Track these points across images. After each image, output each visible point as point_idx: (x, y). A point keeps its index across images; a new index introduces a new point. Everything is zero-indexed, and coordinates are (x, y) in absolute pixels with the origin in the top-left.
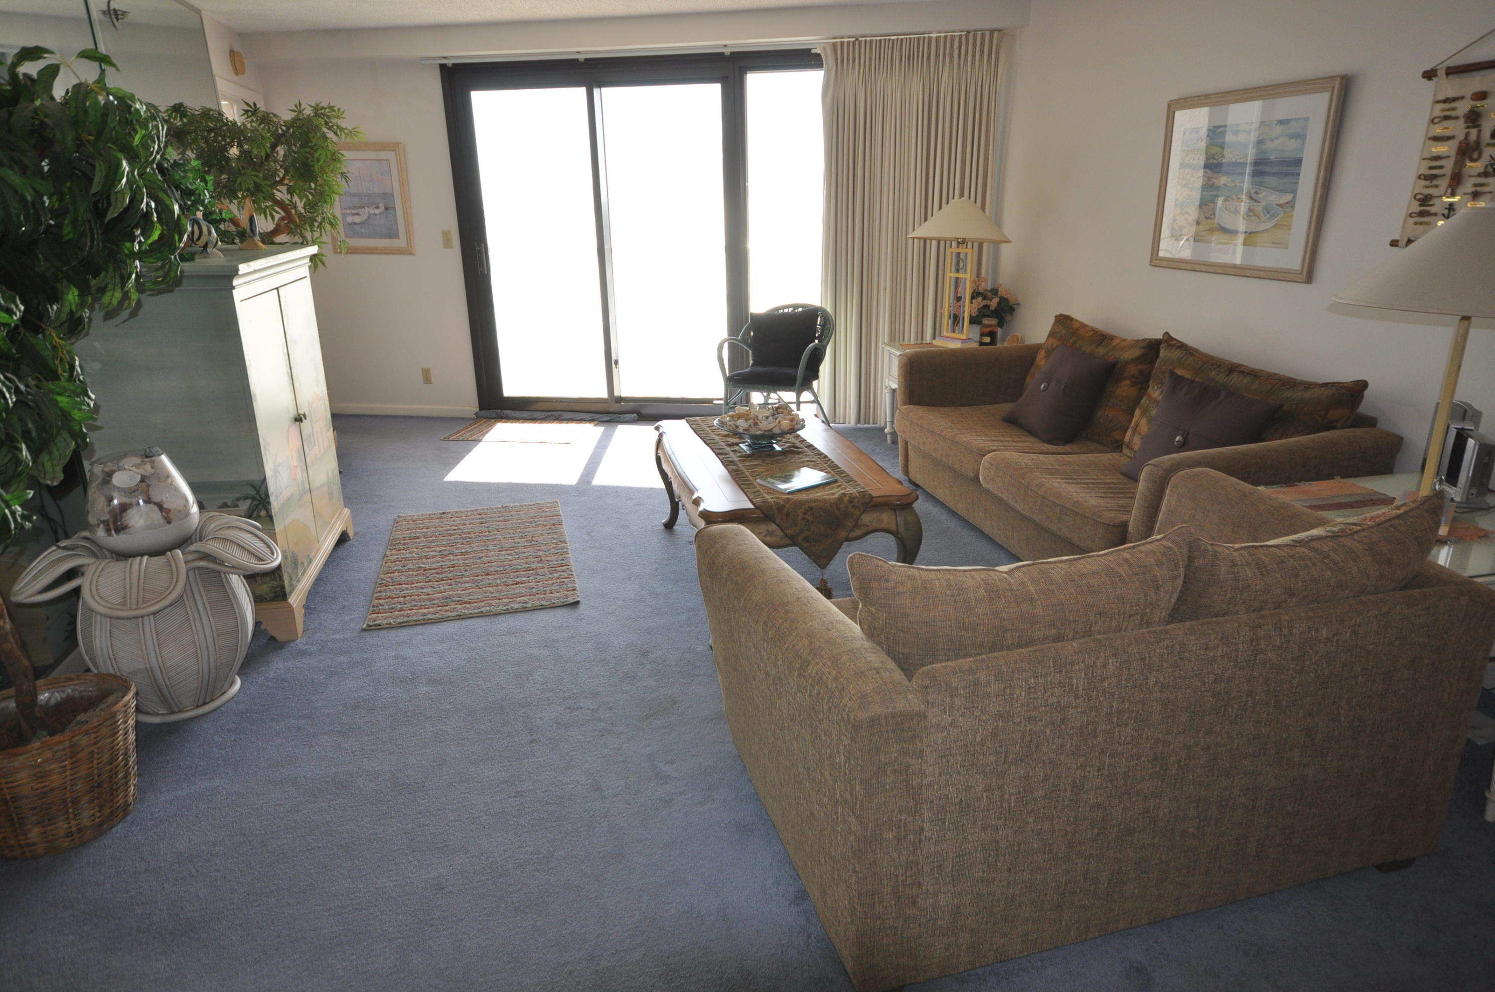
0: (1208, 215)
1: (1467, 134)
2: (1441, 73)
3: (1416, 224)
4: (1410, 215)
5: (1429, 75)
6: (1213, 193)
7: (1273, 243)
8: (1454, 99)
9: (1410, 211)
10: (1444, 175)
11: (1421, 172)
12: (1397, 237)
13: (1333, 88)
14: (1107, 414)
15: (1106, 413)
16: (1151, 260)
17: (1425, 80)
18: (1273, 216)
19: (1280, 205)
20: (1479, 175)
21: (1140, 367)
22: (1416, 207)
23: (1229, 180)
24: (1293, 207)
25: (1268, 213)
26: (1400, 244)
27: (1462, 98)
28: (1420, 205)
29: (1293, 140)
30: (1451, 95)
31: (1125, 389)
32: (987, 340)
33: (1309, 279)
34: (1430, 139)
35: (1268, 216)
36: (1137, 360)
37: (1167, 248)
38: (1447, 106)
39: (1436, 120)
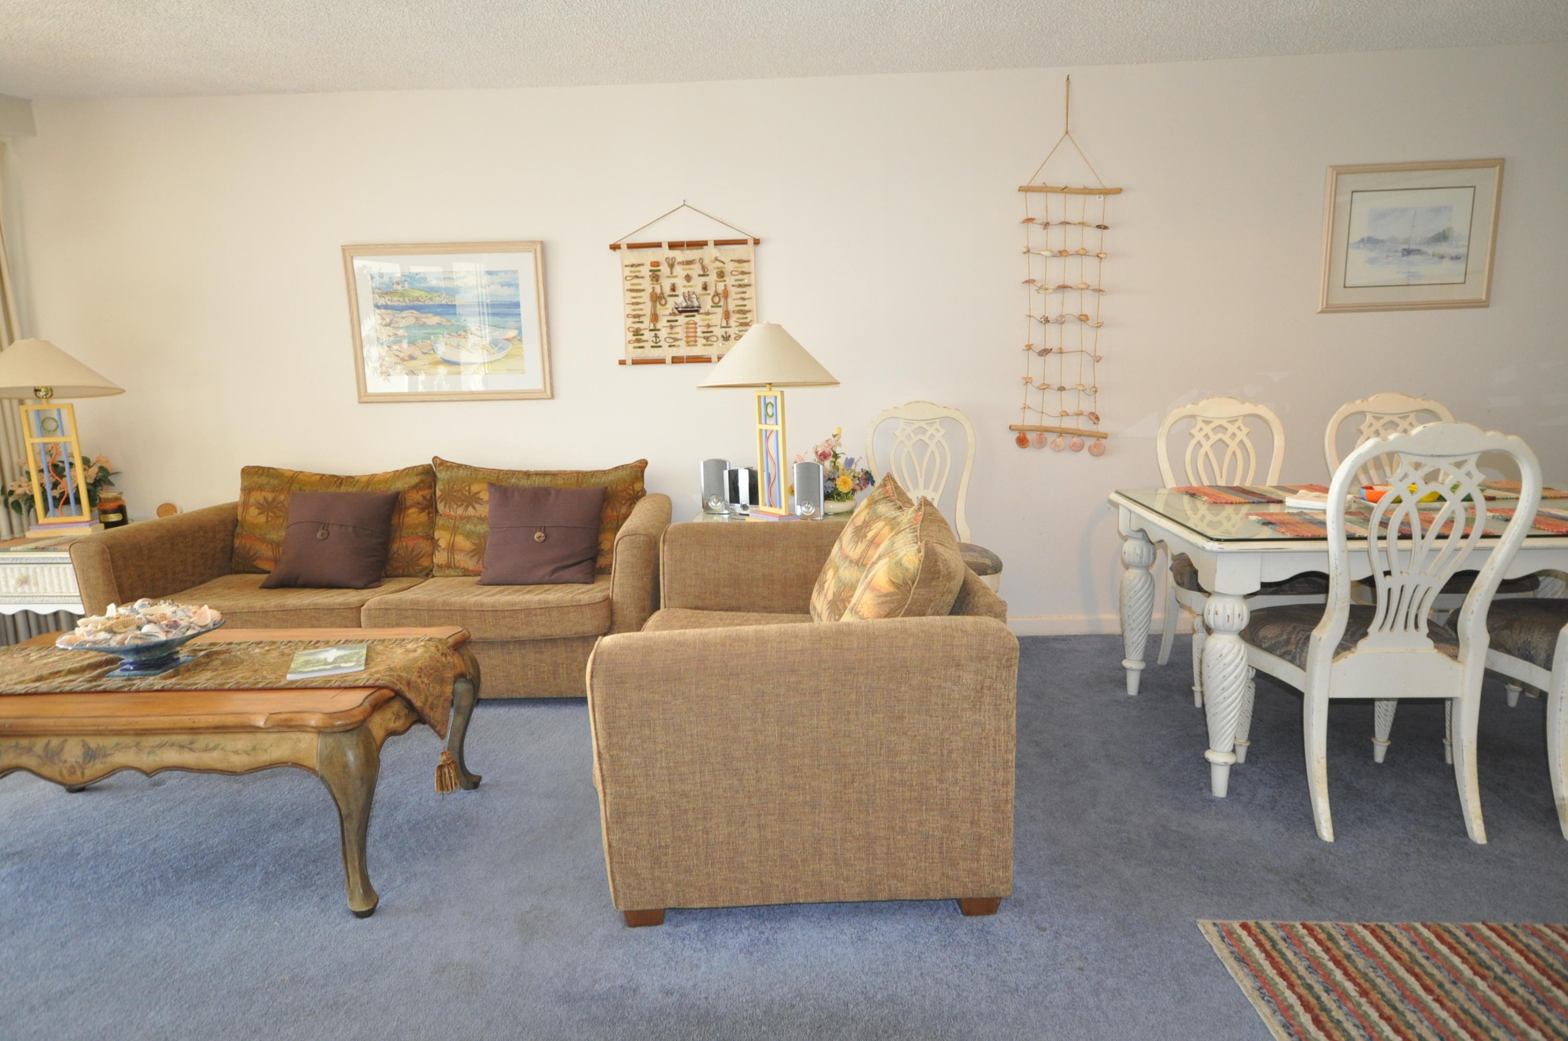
0: (425, 351)
1: (653, 288)
2: (624, 247)
3: (635, 347)
4: (629, 342)
5: (615, 247)
6: (426, 331)
7: (508, 370)
8: (639, 265)
9: (628, 340)
10: (644, 315)
11: (627, 313)
12: (623, 358)
13: (535, 250)
14: (402, 546)
15: (404, 544)
16: (360, 397)
17: (612, 251)
18: (502, 349)
19: (507, 340)
20: (670, 314)
21: (421, 493)
22: (631, 337)
23: (444, 320)
24: (520, 340)
25: (496, 346)
26: (627, 362)
27: (643, 265)
28: (634, 335)
29: (506, 288)
30: (635, 262)
31: (413, 517)
32: (114, 518)
33: (552, 396)
34: (627, 290)
35: (496, 349)
36: (416, 487)
37: (375, 384)
38: (633, 269)
39: (628, 278)
